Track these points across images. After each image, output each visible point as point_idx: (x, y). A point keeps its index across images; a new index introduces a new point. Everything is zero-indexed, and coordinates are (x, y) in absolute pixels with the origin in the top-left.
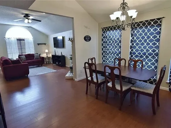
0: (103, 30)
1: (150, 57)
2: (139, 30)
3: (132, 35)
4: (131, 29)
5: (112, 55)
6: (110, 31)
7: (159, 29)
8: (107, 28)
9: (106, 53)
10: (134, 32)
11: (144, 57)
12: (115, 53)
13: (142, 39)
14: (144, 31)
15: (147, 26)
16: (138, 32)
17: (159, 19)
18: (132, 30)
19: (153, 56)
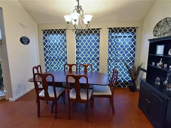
0: (44, 33)
1: (93, 61)
2: (83, 37)
3: (77, 41)
4: (75, 35)
5: (58, 60)
6: (53, 34)
7: (98, 38)
8: (49, 30)
9: (50, 59)
10: (78, 38)
11: (89, 61)
12: (61, 59)
13: (86, 45)
14: (87, 38)
15: (89, 34)
16: (82, 38)
17: (98, 29)
18: (77, 36)
19: (96, 60)
